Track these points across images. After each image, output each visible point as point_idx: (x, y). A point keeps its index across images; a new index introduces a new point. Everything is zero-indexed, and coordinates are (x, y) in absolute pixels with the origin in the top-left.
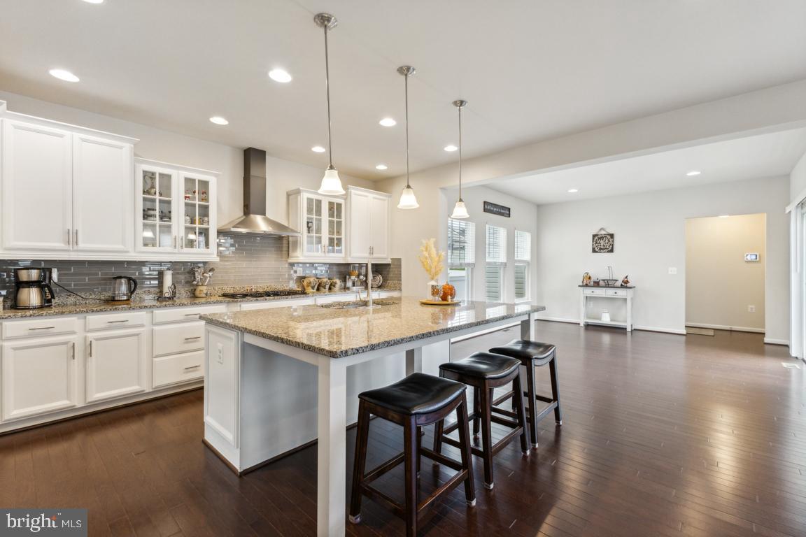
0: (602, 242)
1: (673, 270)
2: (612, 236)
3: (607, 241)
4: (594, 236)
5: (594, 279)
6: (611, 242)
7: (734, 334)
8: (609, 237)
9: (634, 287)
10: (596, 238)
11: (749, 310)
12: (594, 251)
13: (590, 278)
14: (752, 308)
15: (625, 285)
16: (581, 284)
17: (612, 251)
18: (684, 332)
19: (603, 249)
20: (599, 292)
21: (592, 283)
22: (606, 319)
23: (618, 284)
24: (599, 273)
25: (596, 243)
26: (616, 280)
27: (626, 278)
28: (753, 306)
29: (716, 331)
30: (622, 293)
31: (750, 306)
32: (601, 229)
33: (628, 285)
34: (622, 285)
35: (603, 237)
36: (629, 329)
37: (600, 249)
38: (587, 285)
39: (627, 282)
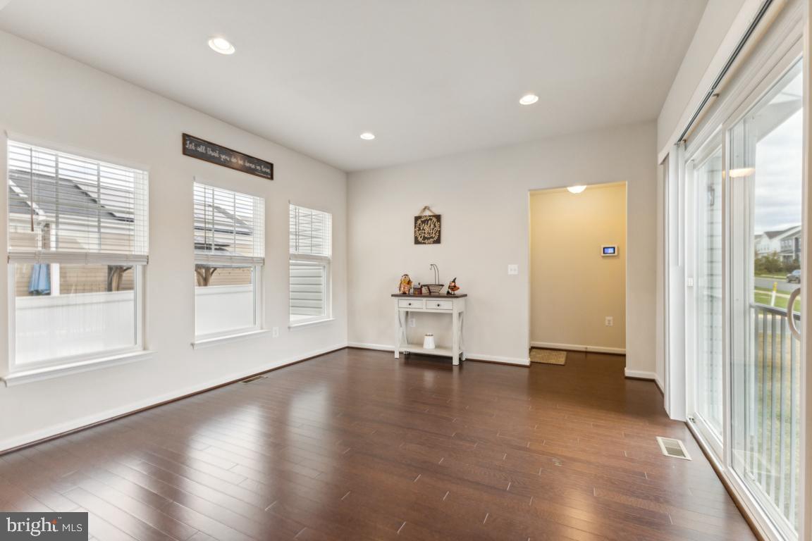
0: (426, 228)
1: (513, 269)
2: (438, 218)
3: (432, 226)
4: (417, 219)
5: (415, 283)
6: (437, 228)
7: (590, 356)
8: (434, 219)
9: (466, 295)
10: (419, 222)
11: (607, 322)
12: (417, 242)
13: (409, 282)
14: (609, 321)
15: (453, 292)
16: (397, 292)
17: (438, 241)
18: (526, 361)
19: (428, 239)
20: (419, 304)
21: (412, 291)
22: (429, 347)
23: (444, 291)
24: (422, 276)
25: (420, 229)
26: (443, 285)
27: (454, 281)
28: (611, 318)
29: (570, 353)
30: (446, 305)
31: (608, 318)
32: (425, 208)
33: (457, 292)
34: (448, 292)
35: (428, 221)
36: (456, 362)
37: (425, 238)
38: (404, 294)
39: (454, 288)
